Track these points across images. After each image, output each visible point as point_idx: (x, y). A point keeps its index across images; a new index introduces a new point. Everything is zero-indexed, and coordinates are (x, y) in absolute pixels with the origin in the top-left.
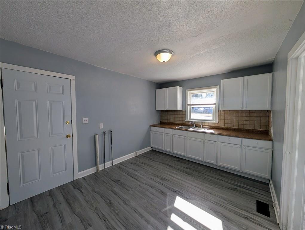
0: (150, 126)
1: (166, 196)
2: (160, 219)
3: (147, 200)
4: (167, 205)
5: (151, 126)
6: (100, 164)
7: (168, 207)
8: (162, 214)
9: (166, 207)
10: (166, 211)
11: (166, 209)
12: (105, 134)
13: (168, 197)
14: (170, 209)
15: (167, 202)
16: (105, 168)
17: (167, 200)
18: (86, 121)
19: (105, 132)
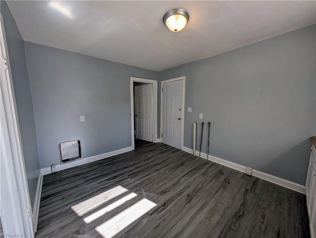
1: (159, 194)
2: (136, 186)
4: (147, 193)
6: (196, 150)
7: (144, 194)
9: (145, 192)
10: (142, 191)
13: (157, 196)
14: (142, 194)
15: (151, 194)
16: (200, 156)
17: (153, 194)
18: (190, 110)
19: (203, 123)
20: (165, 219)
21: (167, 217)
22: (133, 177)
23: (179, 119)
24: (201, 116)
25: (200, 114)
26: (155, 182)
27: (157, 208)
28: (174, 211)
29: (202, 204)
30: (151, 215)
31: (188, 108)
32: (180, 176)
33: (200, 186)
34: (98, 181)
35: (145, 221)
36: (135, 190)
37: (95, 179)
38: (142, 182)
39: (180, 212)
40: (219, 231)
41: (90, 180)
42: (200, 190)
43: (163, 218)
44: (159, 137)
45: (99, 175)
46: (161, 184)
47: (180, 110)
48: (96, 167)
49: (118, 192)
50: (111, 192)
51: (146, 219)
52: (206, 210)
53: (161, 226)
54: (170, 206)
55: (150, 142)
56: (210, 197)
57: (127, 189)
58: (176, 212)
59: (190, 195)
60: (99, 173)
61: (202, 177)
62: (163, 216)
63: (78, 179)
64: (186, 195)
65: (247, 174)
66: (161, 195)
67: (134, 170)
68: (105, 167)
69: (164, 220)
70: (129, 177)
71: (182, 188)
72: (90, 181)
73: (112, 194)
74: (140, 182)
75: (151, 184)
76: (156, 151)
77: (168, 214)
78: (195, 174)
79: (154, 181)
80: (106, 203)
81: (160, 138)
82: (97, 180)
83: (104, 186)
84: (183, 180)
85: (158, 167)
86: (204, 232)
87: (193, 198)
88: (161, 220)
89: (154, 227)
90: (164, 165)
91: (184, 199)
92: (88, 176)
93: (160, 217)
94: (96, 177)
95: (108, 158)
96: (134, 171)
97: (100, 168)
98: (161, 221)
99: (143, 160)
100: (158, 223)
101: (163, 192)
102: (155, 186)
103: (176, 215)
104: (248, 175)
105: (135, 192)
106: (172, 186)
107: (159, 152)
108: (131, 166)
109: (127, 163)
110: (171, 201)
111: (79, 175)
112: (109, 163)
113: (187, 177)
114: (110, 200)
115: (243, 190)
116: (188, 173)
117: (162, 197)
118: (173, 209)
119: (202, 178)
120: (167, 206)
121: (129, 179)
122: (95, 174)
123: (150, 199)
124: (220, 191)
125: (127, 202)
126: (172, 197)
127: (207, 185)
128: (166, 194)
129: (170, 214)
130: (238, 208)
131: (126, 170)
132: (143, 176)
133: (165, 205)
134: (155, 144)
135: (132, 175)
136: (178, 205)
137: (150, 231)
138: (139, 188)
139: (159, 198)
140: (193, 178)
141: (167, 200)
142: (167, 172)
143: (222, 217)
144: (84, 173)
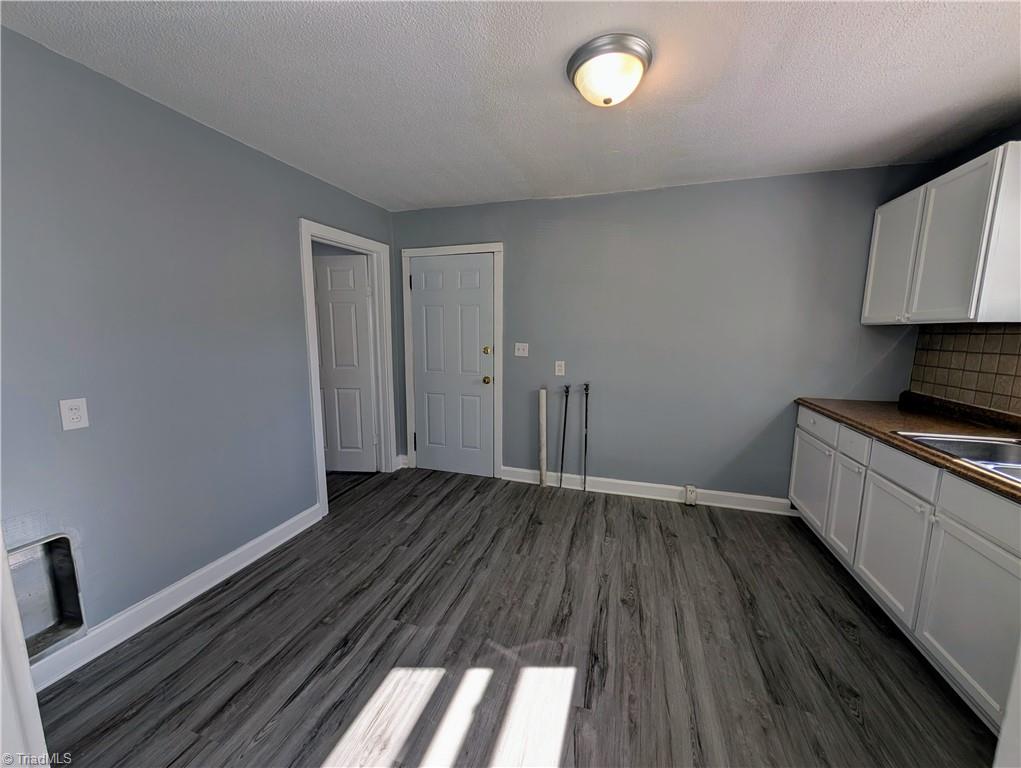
0: (799, 403)
1: (554, 634)
2: (460, 643)
3: (508, 596)
5: (803, 405)
6: (548, 470)
7: (511, 654)
8: (479, 644)
9: (507, 646)
10: (493, 650)
11: (499, 647)
12: (567, 391)
13: (552, 643)
14: (503, 658)
15: (530, 645)
16: (563, 486)
17: (538, 644)
18: (522, 350)
19: (567, 388)
20: (630, 696)
21: (633, 688)
22: (419, 615)
23: (486, 381)
24: (560, 369)
25: (557, 363)
26: (509, 602)
27: (586, 675)
28: (634, 662)
29: (671, 610)
30: (588, 708)
31: (517, 344)
32: (561, 559)
33: (629, 566)
34: (276, 695)
35: (589, 734)
36: (466, 655)
37: (251, 696)
38: (465, 619)
39: (648, 656)
40: (750, 654)
41: (221, 710)
42: (635, 576)
43: (626, 696)
44: (402, 448)
45: (253, 670)
46: (530, 601)
47: (485, 351)
48: (200, 639)
49: (413, 693)
50: (381, 709)
51: (586, 726)
52: (690, 619)
53: (638, 720)
54: (611, 654)
55: (372, 474)
56: (670, 583)
57: (435, 665)
58: (638, 660)
59: (627, 599)
60: (244, 659)
61: (612, 542)
62: (621, 692)
63: (139, 734)
64: (620, 604)
65: (688, 503)
66: (559, 633)
67: (397, 591)
68: (250, 621)
69: (632, 700)
70: (403, 621)
71: (593, 591)
72: (226, 714)
73: (393, 715)
74: (462, 624)
75: (503, 613)
76: (419, 500)
77: (627, 678)
78: (589, 538)
79: (504, 600)
80: (400, 761)
81: (406, 454)
82: (264, 695)
83: (328, 703)
84: (578, 567)
85: (474, 551)
86: (730, 674)
87: (640, 605)
88: (626, 704)
89: (627, 737)
90: (489, 538)
91: (625, 616)
92: (190, 702)
93: (614, 695)
94: (248, 684)
95: (227, 583)
96: (403, 591)
97: (231, 635)
98: (630, 708)
99: (403, 544)
100: (625, 718)
101: (560, 624)
102: (520, 616)
103: (645, 668)
104: (691, 505)
105: (474, 664)
106: (565, 595)
107: (433, 501)
108: (372, 580)
109: (344, 573)
110: (601, 639)
111: (125, 721)
112: (255, 599)
113: (580, 553)
114: (409, 740)
115: (710, 543)
116: (572, 542)
117: (569, 638)
118: (626, 658)
119: (614, 545)
120: (605, 656)
121: (411, 630)
122: (223, 676)
123: (542, 662)
124: (676, 561)
125: (479, 711)
126: (594, 627)
127: (639, 557)
128: (571, 624)
129: (631, 676)
130: (735, 586)
131: (365, 603)
132: (452, 597)
133: (596, 658)
134: (394, 477)
135: (410, 610)
136: (627, 641)
137: (629, 753)
138: (474, 644)
139: (562, 647)
140: (593, 550)
141: (587, 640)
142: (517, 558)
143: (728, 621)
144: (148, 699)
